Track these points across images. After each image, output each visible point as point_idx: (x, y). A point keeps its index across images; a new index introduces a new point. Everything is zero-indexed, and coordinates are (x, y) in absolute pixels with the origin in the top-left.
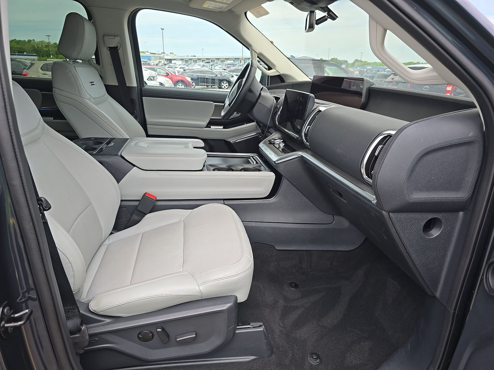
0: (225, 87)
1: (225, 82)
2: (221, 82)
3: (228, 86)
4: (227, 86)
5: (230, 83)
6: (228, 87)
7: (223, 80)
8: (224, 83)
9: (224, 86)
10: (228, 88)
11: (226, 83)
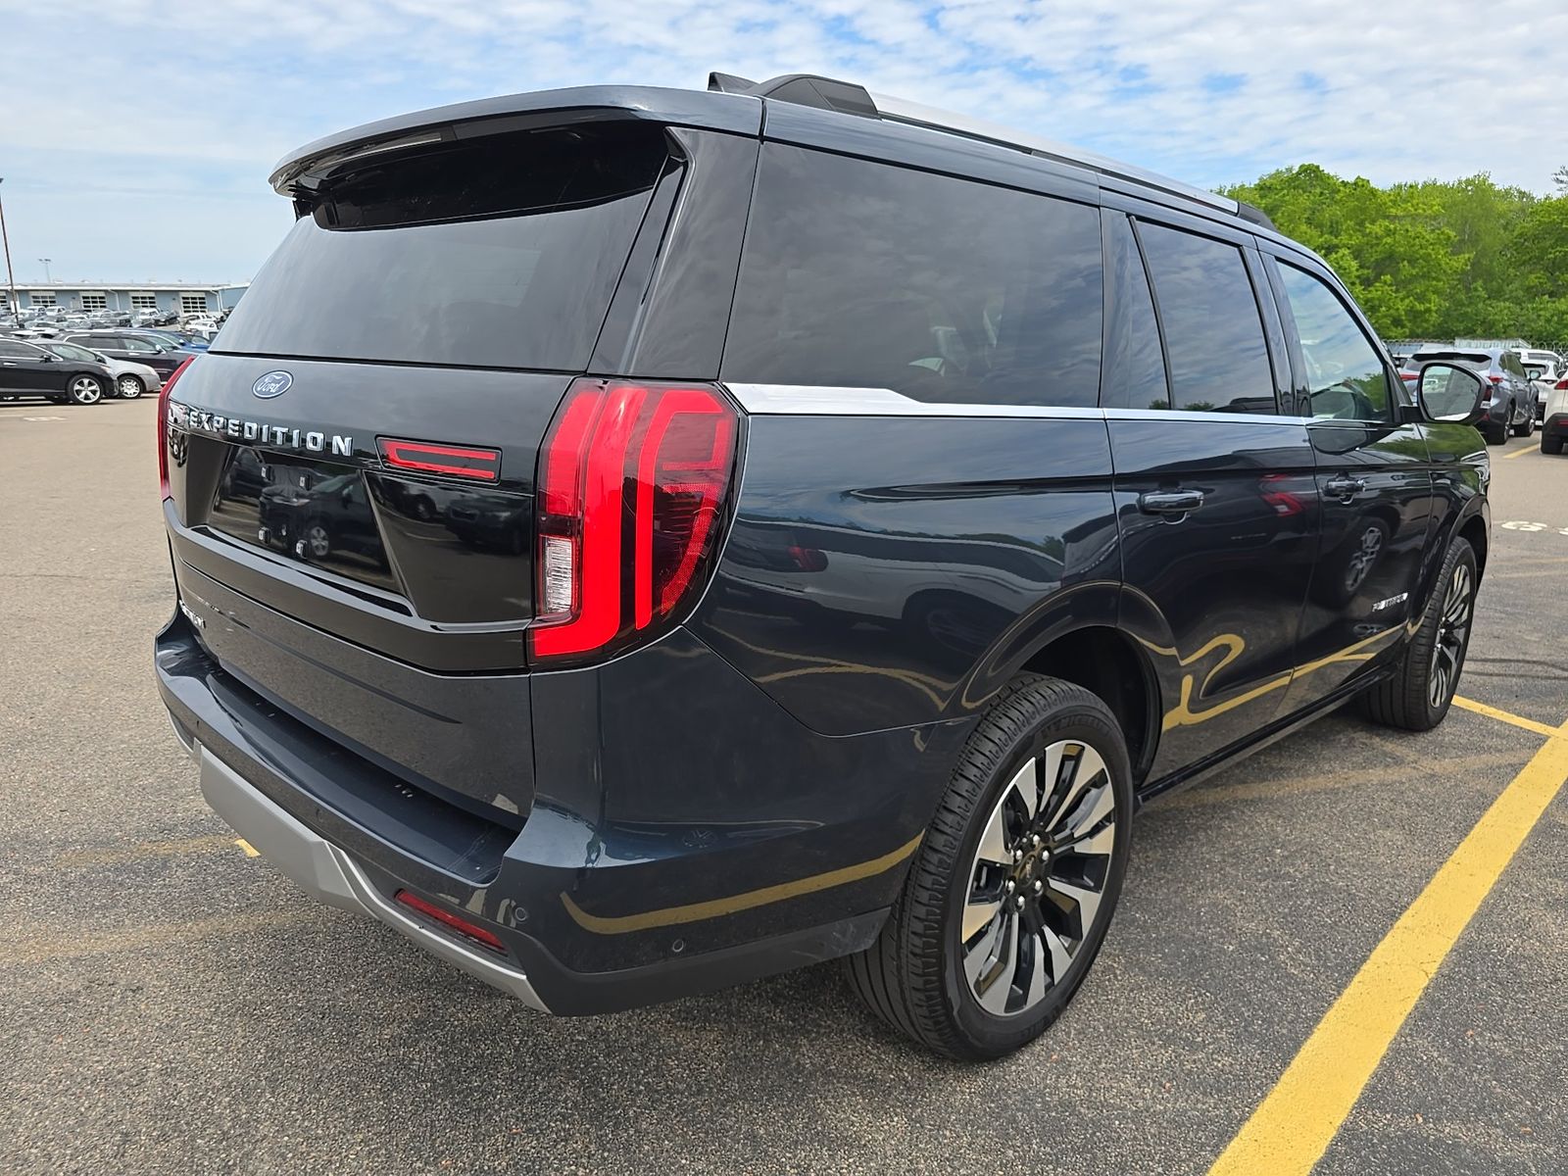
0: (87, 397)
1: (86, 381)
2: (69, 380)
3: (98, 394)
4: (94, 392)
5: (106, 383)
6: (100, 398)
7: (77, 373)
8: (81, 384)
9: (83, 394)
10: (102, 401)
11: (90, 384)
